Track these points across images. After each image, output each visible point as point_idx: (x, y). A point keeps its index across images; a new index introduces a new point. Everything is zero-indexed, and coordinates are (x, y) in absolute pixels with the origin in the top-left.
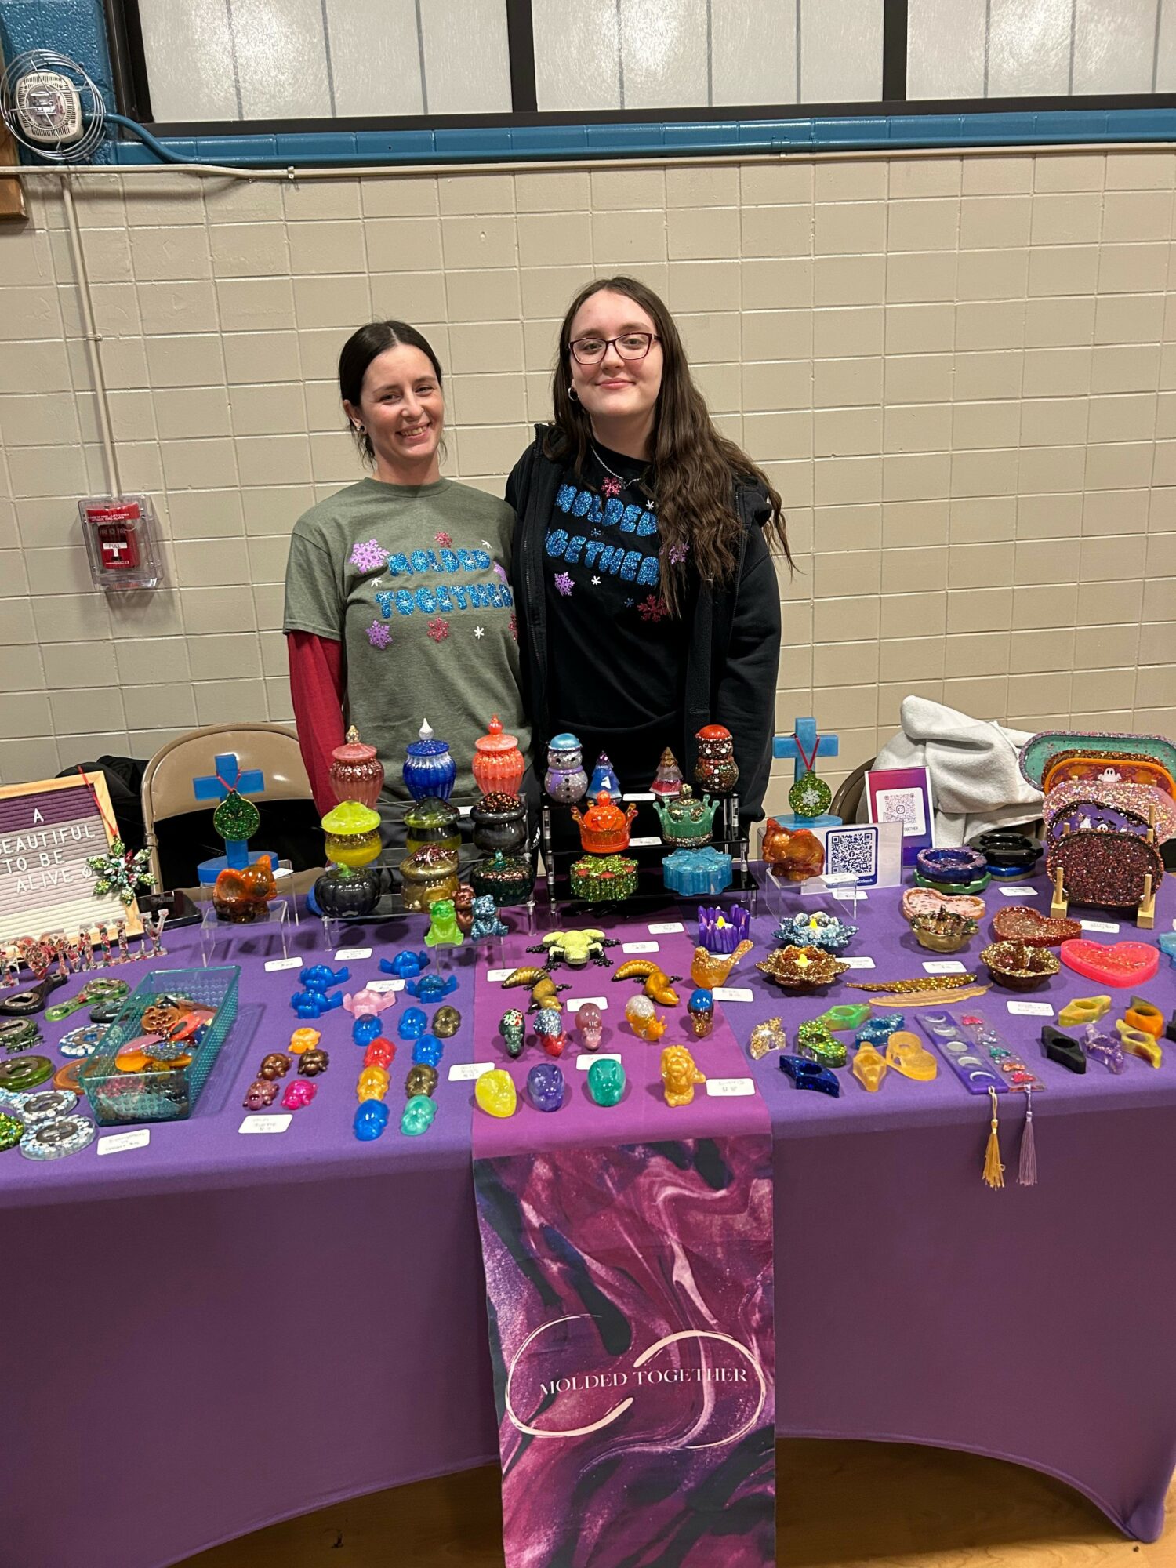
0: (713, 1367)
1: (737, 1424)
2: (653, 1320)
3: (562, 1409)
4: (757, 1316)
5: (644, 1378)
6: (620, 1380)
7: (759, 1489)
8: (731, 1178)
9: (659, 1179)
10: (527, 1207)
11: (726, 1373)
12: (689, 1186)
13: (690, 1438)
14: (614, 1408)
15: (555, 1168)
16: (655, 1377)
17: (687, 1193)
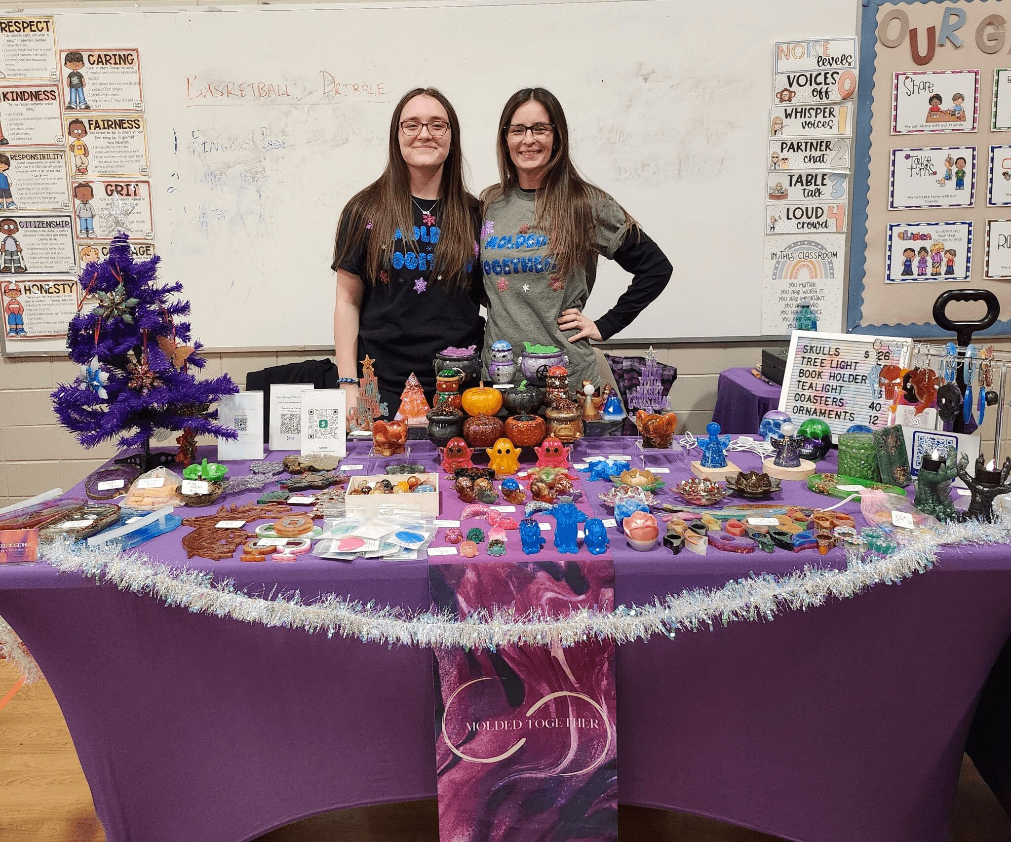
0: (578, 716)
1: (593, 758)
2: (539, 683)
3: (481, 742)
4: (605, 682)
5: (533, 724)
6: (517, 725)
7: (607, 805)
8: (588, 587)
9: (543, 587)
10: (460, 599)
11: (585, 722)
12: (562, 592)
13: (562, 768)
14: (514, 745)
15: (479, 575)
16: (540, 724)
17: (560, 597)
